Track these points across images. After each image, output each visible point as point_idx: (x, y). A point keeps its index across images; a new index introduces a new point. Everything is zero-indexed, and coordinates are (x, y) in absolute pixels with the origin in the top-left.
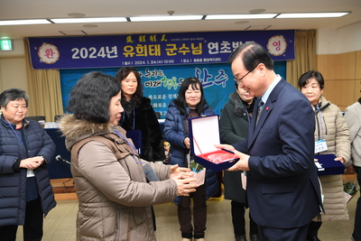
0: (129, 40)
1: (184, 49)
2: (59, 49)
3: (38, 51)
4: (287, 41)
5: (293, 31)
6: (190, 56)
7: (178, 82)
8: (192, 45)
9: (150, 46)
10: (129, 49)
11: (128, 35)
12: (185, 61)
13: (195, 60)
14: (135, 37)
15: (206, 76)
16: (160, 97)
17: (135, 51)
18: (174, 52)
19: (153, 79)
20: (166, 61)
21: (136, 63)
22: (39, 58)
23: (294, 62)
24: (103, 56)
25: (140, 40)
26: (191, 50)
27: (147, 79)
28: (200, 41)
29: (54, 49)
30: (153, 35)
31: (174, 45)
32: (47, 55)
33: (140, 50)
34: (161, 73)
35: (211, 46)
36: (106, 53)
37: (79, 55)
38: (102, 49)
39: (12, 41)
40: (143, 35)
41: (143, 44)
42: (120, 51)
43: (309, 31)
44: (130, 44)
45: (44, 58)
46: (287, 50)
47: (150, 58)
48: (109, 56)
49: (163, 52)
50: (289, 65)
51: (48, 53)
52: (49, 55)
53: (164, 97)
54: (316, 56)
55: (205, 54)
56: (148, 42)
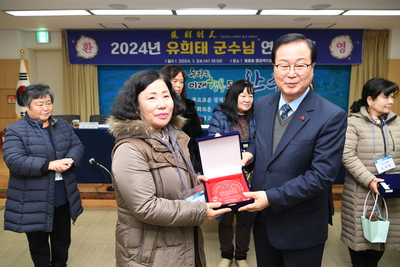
0: (174, 35)
1: (234, 48)
2: (97, 43)
3: (75, 44)
4: (354, 42)
5: (362, 30)
6: (240, 55)
7: (225, 84)
8: (244, 43)
9: (197, 43)
10: (173, 45)
11: (172, 30)
12: (234, 61)
13: (246, 61)
14: (181, 32)
15: (258, 79)
16: (204, 100)
17: (179, 47)
18: (223, 50)
19: (197, 79)
20: (213, 61)
21: (181, 61)
22: (76, 52)
23: (361, 67)
24: (145, 52)
25: (186, 36)
26: (242, 48)
27: (192, 80)
28: (253, 40)
29: (92, 43)
30: (200, 30)
31: (224, 43)
32: (85, 50)
33: (185, 47)
34: (207, 73)
35: (265, 45)
36: (148, 49)
37: (118, 50)
38: (144, 44)
39: (50, 33)
40: (189, 30)
41: (189, 40)
42: (164, 48)
43: (380, 31)
44: (174, 40)
45: (82, 52)
46: (353, 52)
47: (195, 56)
48: (151, 53)
49: (211, 50)
50: (354, 70)
51: (87, 47)
52: (87, 49)
53: (209, 100)
54: (388, 61)
55: (258, 54)
56: (194, 39)
